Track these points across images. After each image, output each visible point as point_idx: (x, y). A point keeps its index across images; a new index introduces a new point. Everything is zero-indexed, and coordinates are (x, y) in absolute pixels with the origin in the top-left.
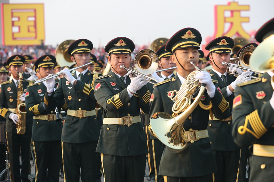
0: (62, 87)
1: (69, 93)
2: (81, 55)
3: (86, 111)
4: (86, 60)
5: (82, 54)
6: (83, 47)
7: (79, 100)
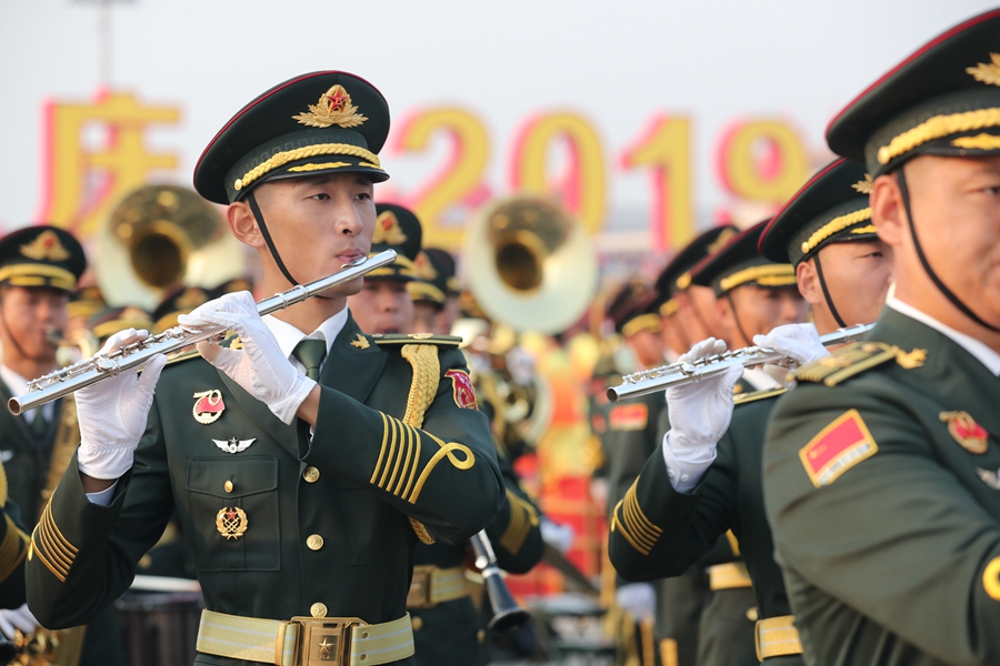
0: (161, 442)
1: (229, 485)
2: (321, 196)
3: (363, 625)
4: (359, 231)
5: (331, 186)
6: (335, 132)
7: (314, 542)
